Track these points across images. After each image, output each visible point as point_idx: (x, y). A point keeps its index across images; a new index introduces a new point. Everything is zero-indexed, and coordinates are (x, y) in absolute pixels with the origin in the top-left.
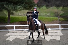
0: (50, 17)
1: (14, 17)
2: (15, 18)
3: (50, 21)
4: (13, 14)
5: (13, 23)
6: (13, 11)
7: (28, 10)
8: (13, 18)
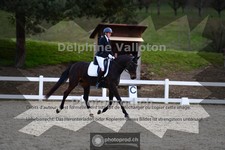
0: (190, 52)
1: (44, 42)
2: (45, 46)
3: (188, 67)
4: (38, 31)
5: (35, 67)
6: (38, 17)
7: (100, 19)
8: (39, 48)
